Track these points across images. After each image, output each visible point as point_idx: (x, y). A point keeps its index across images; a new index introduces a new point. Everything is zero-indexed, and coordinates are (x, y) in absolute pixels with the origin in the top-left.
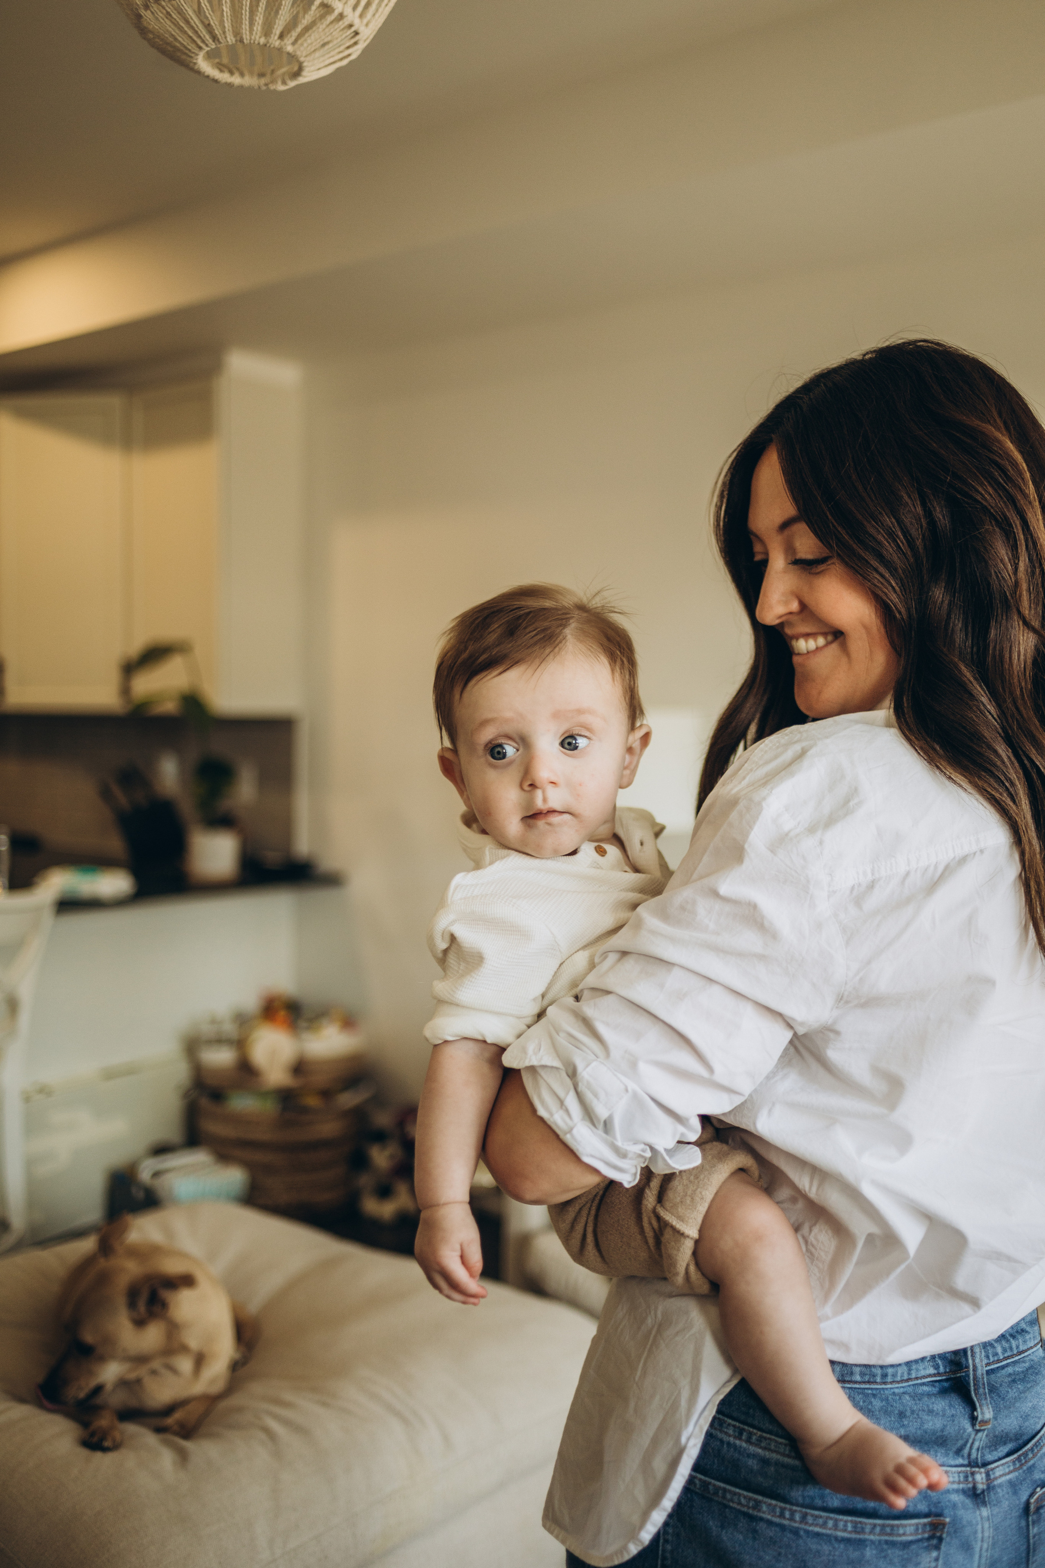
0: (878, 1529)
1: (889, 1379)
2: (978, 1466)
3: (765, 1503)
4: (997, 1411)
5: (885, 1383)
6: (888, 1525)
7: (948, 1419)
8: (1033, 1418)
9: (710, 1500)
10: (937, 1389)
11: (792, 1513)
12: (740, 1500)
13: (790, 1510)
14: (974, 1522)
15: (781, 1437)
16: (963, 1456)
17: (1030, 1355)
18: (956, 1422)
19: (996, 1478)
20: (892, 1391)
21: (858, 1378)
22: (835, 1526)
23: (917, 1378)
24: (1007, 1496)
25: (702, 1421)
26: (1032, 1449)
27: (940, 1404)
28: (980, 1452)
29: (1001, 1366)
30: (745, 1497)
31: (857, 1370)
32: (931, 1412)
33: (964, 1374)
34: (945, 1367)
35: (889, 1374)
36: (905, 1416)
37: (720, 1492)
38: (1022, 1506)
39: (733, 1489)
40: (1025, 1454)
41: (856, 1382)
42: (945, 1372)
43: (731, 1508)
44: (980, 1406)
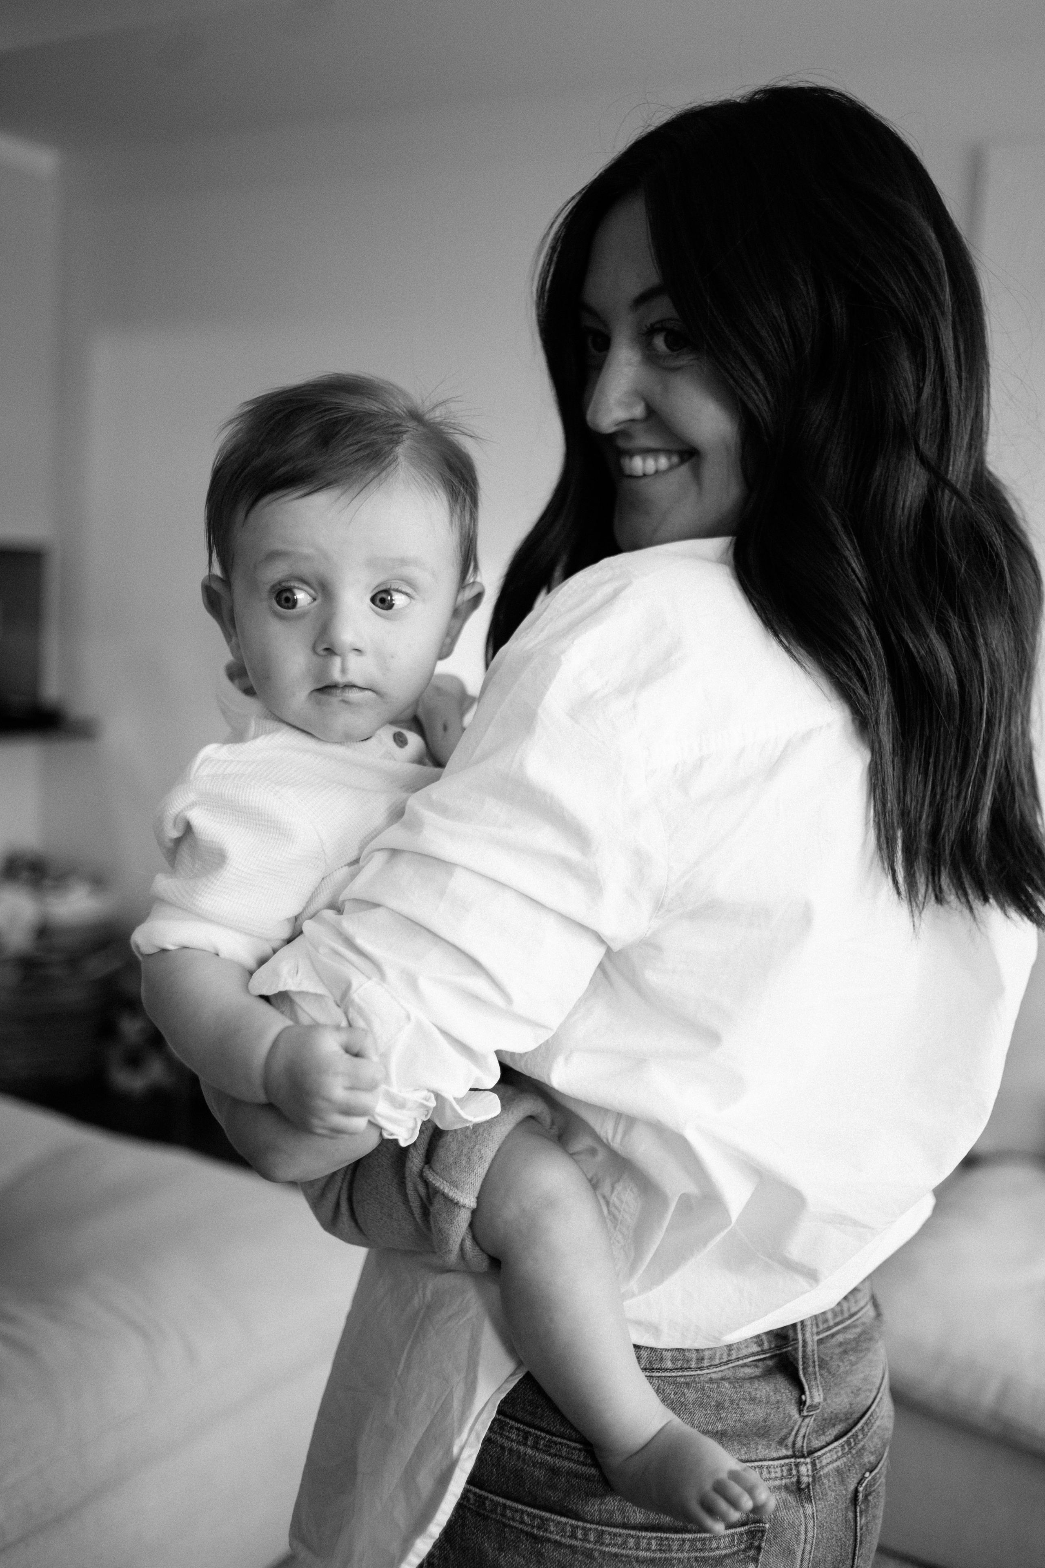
0: (687, 1545)
1: (706, 1363)
2: (803, 1456)
3: (553, 1521)
4: (827, 1390)
5: (701, 1368)
6: (699, 1540)
7: (773, 1407)
8: (864, 1391)
9: (486, 1518)
10: (761, 1370)
11: (586, 1531)
12: (522, 1518)
13: (584, 1528)
14: (797, 1523)
15: (575, 1441)
16: (786, 1446)
17: (860, 1318)
18: (781, 1409)
19: (822, 1468)
20: (709, 1376)
21: (669, 1365)
22: (637, 1547)
23: (738, 1359)
24: (833, 1487)
25: (478, 1427)
26: (862, 1429)
27: (764, 1389)
28: (806, 1439)
29: (830, 1335)
30: (529, 1515)
31: (669, 1354)
32: (753, 1400)
33: (790, 1348)
34: (770, 1342)
35: (706, 1357)
36: (723, 1408)
37: (499, 1508)
38: (849, 1496)
39: (514, 1505)
40: (855, 1436)
41: (666, 1370)
42: (770, 1349)
43: (511, 1527)
44: (809, 1388)
